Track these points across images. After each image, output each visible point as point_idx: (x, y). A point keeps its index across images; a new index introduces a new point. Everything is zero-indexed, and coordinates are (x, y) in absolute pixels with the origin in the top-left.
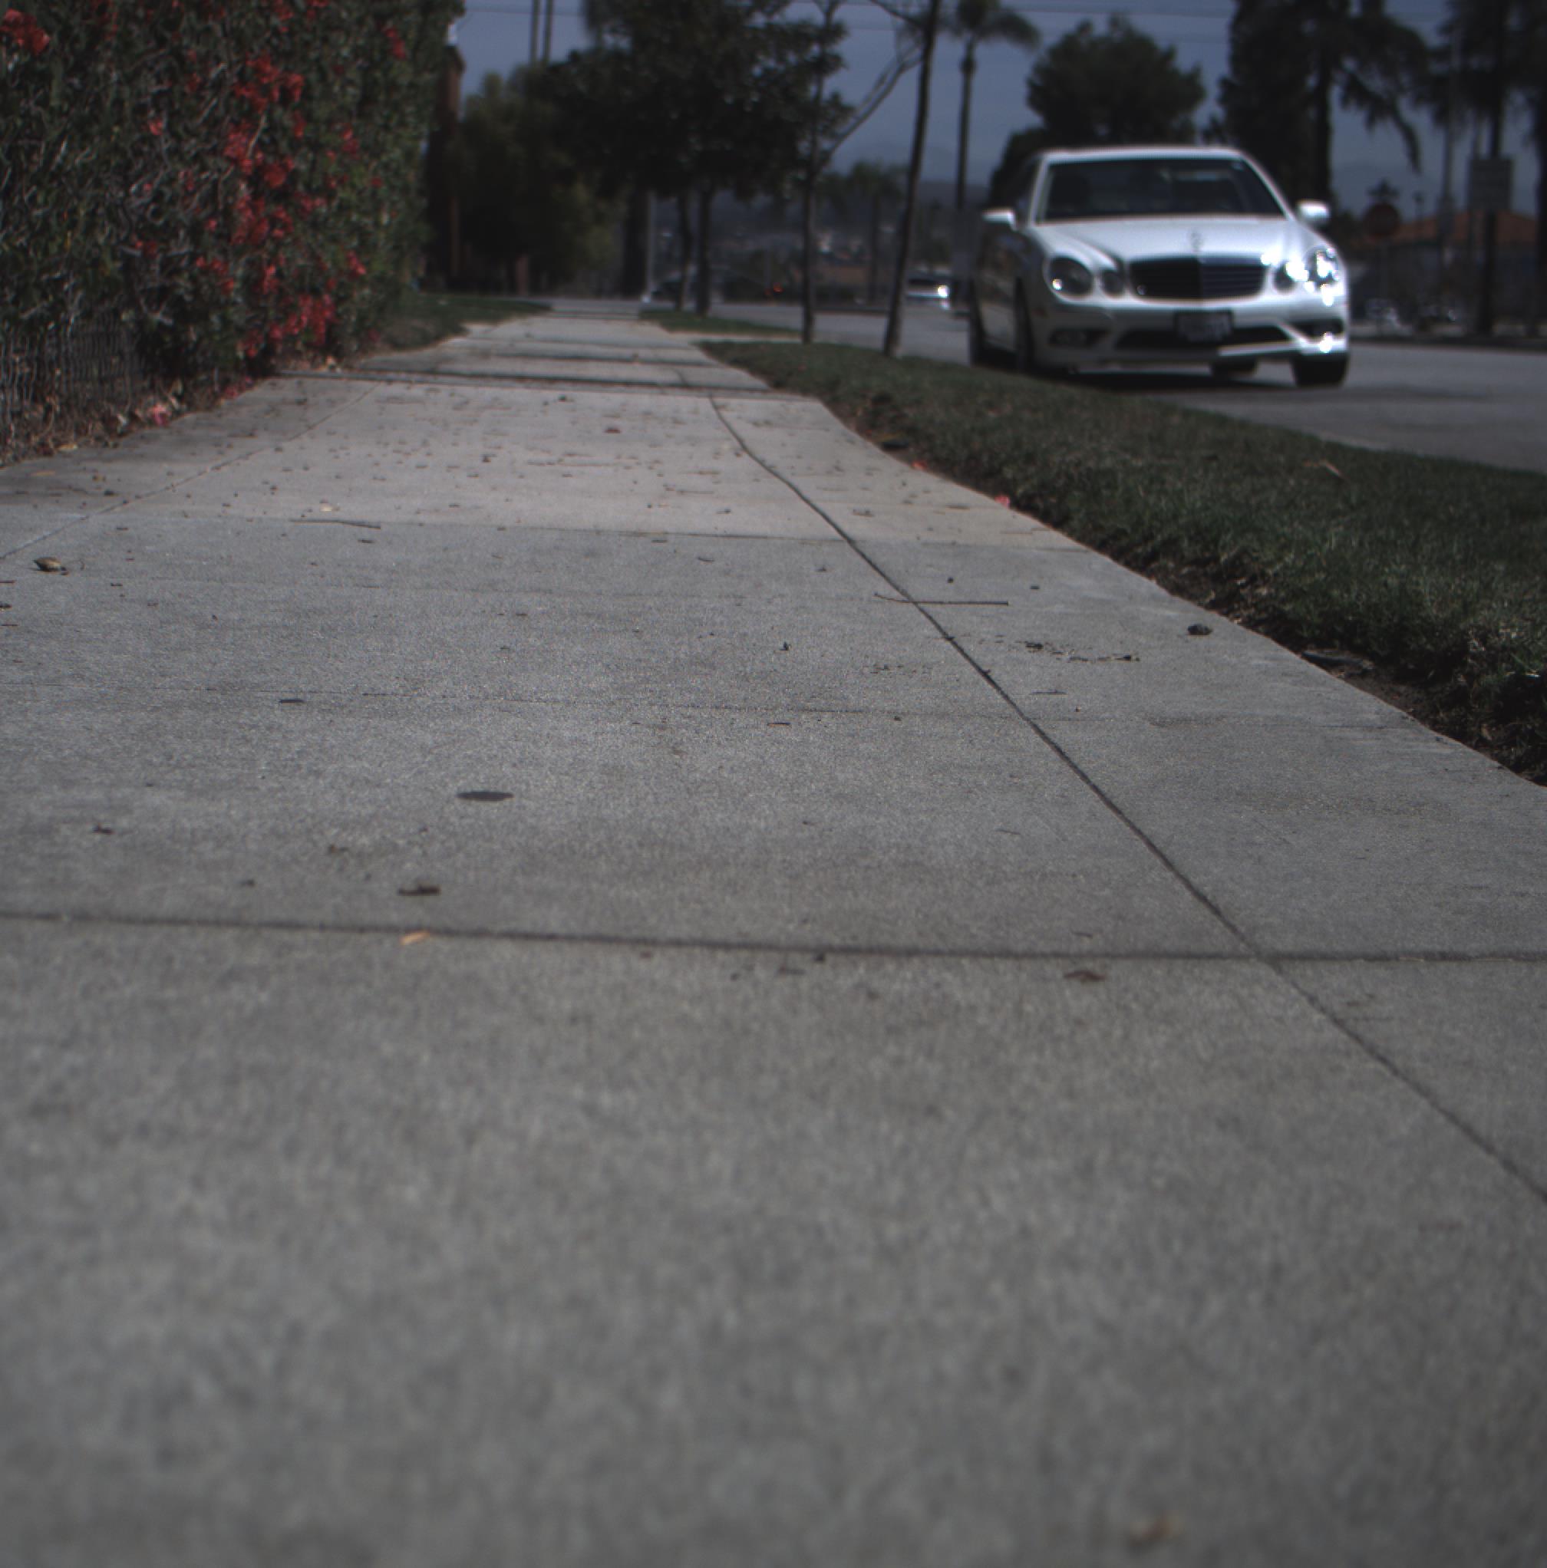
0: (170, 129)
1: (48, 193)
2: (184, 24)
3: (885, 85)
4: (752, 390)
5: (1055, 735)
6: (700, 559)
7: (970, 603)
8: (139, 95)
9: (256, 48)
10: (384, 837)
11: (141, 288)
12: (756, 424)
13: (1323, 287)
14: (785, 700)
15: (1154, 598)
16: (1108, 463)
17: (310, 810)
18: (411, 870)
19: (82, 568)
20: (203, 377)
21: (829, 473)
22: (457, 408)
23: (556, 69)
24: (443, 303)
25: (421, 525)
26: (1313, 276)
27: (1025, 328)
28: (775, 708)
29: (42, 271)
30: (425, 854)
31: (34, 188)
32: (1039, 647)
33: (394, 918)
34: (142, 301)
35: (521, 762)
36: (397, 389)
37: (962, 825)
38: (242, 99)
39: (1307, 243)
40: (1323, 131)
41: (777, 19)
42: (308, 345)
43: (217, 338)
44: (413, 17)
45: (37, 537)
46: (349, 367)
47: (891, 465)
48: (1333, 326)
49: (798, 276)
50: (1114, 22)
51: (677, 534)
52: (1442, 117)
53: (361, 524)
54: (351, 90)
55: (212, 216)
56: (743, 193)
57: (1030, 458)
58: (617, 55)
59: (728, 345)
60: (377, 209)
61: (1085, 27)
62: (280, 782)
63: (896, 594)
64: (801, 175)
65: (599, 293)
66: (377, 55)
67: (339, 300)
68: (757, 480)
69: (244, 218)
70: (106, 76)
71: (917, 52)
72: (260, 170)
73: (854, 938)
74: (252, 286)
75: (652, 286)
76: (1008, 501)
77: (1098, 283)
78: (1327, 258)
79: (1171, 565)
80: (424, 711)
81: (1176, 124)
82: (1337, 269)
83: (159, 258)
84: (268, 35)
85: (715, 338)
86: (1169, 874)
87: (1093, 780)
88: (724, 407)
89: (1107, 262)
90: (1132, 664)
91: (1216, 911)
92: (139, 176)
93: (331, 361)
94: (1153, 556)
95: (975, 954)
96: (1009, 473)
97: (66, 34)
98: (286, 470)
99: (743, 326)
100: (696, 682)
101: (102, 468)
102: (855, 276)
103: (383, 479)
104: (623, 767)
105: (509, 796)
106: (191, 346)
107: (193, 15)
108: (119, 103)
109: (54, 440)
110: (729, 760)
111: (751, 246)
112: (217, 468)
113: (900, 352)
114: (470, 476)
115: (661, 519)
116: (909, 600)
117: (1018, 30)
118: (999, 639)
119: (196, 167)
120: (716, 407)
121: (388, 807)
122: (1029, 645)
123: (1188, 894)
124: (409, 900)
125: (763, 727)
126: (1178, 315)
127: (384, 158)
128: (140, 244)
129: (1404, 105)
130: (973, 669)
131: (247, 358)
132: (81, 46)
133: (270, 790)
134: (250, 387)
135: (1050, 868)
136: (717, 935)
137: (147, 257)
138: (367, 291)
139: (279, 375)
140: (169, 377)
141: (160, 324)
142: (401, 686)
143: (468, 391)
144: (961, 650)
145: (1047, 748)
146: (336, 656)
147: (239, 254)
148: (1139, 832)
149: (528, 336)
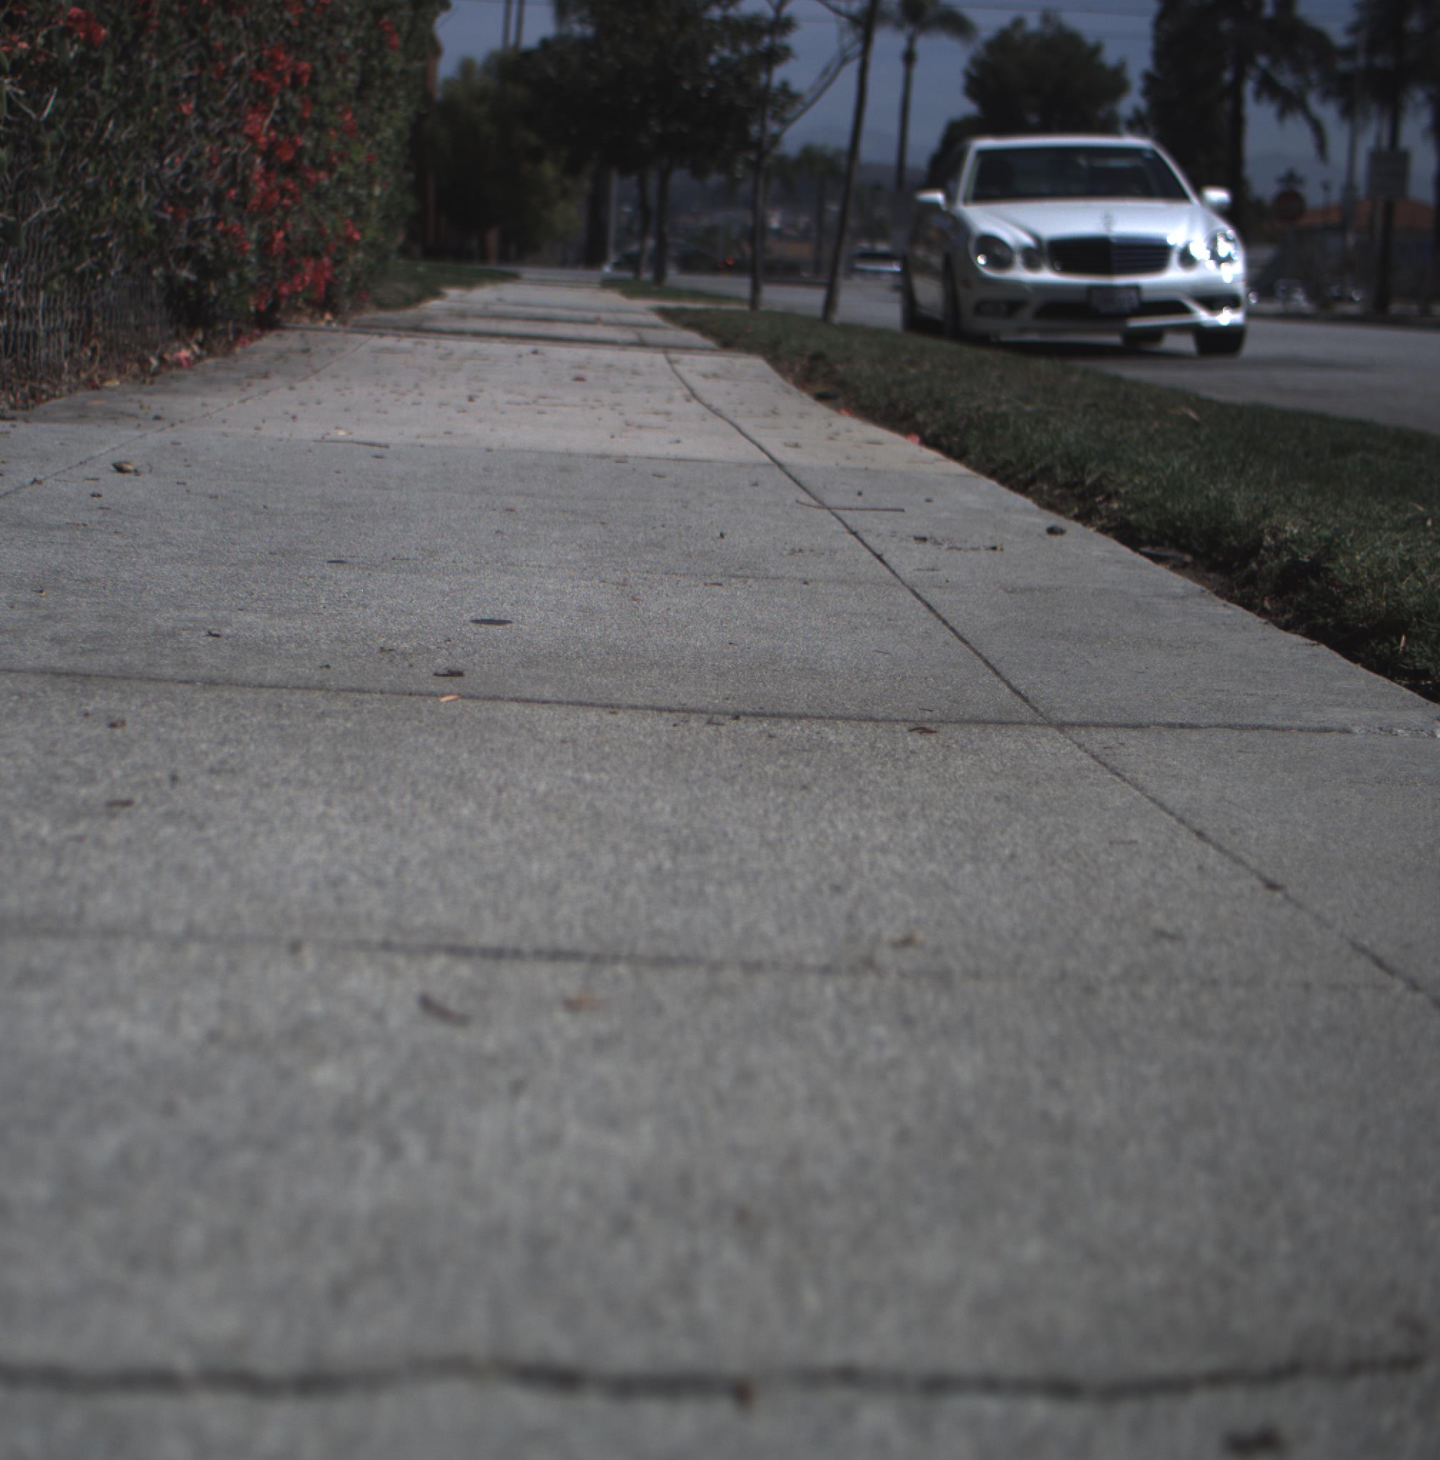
0: (199, 111)
1: (98, 163)
2: (212, 19)
3: (829, 76)
4: (702, 349)
5: (928, 598)
6: (654, 475)
7: (873, 510)
8: (174, 79)
9: (271, 38)
10: (419, 644)
11: (171, 247)
12: (705, 376)
13: (1223, 265)
14: (719, 570)
15: (1026, 511)
16: (1004, 408)
17: (362, 627)
18: (442, 663)
19: (151, 471)
20: (220, 327)
21: (766, 416)
22: (442, 358)
23: (528, 55)
24: (421, 269)
25: (422, 446)
26: (1214, 256)
27: (952, 298)
28: (711, 575)
29: (92, 231)
30: (450, 654)
31: (86, 160)
32: (924, 539)
33: (433, 688)
34: (171, 259)
35: (517, 602)
36: (389, 341)
37: (847, 648)
38: (259, 83)
39: (1209, 225)
40: (1237, 122)
41: (732, 12)
42: (308, 302)
43: (234, 292)
44: (406, 12)
45: (107, 448)
46: (344, 323)
47: (821, 412)
48: (1232, 301)
49: (747, 250)
50: (1046, 18)
51: (636, 457)
52: (1347, 112)
53: (372, 444)
54: (351, 76)
55: (232, 185)
56: (699, 172)
57: (939, 404)
58: (584, 43)
59: (683, 311)
60: (370, 183)
61: (1018, 23)
62: (337, 611)
63: (814, 502)
64: (752, 156)
65: (563, 264)
66: (374, 45)
67: (337, 263)
68: (704, 419)
69: (259, 188)
70: (148, 64)
71: (858, 47)
72: (273, 145)
73: (761, 708)
74: (264, 247)
75: (613, 257)
76: (917, 439)
77: (1018, 259)
78: (1227, 240)
79: (1045, 487)
80: (439, 571)
81: (1102, 113)
82: (1236, 249)
83: (186, 222)
84: (281, 27)
85: (670, 304)
86: (996, 679)
87: (951, 624)
88: (677, 362)
89: (1027, 240)
90: (998, 553)
91: (1026, 699)
92: (170, 151)
93: (328, 317)
94: (1032, 481)
95: (847, 719)
96: (920, 417)
97: (117, 28)
98: (302, 404)
99: (696, 295)
100: (650, 557)
101: (146, 400)
102: (802, 251)
103: (385, 413)
104: (594, 608)
105: (510, 622)
106: (211, 300)
107: (219, 11)
108: (157, 87)
109: (100, 377)
110: (675, 605)
111: (705, 221)
112: (243, 401)
113: (838, 317)
114: (459, 412)
115: (621, 446)
116: (822, 506)
117: (956, 24)
118: (894, 534)
119: (219, 143)
120: (670, 362)
121: (420, 626)
122: (916, 539)
123: (1007, 690)
124: (442, 679)
125: (701, 585)
126: (1091, 289)
127: (378, 137)
128: (171, 209)
129: (1313, 101)
130: (870, 554)
131: (258, 311)
132: (127, 38)
133: (331, 615)
134: (259, 337)
135: (909, 673)
136: (663, 704)
137: (176, 220)
138: (360, 255)
139: (283, 328)
140: (192, 325)
141: (187, 281)
142: (420, 555)
143: (450, 344)
144: (862, 541)
145: (919, 603)
146: (366, 534)
147: (252, 220)
148: (979, 655)
149: (500, 300)
